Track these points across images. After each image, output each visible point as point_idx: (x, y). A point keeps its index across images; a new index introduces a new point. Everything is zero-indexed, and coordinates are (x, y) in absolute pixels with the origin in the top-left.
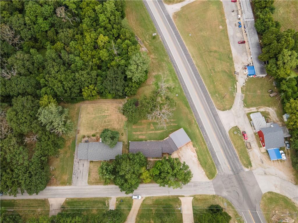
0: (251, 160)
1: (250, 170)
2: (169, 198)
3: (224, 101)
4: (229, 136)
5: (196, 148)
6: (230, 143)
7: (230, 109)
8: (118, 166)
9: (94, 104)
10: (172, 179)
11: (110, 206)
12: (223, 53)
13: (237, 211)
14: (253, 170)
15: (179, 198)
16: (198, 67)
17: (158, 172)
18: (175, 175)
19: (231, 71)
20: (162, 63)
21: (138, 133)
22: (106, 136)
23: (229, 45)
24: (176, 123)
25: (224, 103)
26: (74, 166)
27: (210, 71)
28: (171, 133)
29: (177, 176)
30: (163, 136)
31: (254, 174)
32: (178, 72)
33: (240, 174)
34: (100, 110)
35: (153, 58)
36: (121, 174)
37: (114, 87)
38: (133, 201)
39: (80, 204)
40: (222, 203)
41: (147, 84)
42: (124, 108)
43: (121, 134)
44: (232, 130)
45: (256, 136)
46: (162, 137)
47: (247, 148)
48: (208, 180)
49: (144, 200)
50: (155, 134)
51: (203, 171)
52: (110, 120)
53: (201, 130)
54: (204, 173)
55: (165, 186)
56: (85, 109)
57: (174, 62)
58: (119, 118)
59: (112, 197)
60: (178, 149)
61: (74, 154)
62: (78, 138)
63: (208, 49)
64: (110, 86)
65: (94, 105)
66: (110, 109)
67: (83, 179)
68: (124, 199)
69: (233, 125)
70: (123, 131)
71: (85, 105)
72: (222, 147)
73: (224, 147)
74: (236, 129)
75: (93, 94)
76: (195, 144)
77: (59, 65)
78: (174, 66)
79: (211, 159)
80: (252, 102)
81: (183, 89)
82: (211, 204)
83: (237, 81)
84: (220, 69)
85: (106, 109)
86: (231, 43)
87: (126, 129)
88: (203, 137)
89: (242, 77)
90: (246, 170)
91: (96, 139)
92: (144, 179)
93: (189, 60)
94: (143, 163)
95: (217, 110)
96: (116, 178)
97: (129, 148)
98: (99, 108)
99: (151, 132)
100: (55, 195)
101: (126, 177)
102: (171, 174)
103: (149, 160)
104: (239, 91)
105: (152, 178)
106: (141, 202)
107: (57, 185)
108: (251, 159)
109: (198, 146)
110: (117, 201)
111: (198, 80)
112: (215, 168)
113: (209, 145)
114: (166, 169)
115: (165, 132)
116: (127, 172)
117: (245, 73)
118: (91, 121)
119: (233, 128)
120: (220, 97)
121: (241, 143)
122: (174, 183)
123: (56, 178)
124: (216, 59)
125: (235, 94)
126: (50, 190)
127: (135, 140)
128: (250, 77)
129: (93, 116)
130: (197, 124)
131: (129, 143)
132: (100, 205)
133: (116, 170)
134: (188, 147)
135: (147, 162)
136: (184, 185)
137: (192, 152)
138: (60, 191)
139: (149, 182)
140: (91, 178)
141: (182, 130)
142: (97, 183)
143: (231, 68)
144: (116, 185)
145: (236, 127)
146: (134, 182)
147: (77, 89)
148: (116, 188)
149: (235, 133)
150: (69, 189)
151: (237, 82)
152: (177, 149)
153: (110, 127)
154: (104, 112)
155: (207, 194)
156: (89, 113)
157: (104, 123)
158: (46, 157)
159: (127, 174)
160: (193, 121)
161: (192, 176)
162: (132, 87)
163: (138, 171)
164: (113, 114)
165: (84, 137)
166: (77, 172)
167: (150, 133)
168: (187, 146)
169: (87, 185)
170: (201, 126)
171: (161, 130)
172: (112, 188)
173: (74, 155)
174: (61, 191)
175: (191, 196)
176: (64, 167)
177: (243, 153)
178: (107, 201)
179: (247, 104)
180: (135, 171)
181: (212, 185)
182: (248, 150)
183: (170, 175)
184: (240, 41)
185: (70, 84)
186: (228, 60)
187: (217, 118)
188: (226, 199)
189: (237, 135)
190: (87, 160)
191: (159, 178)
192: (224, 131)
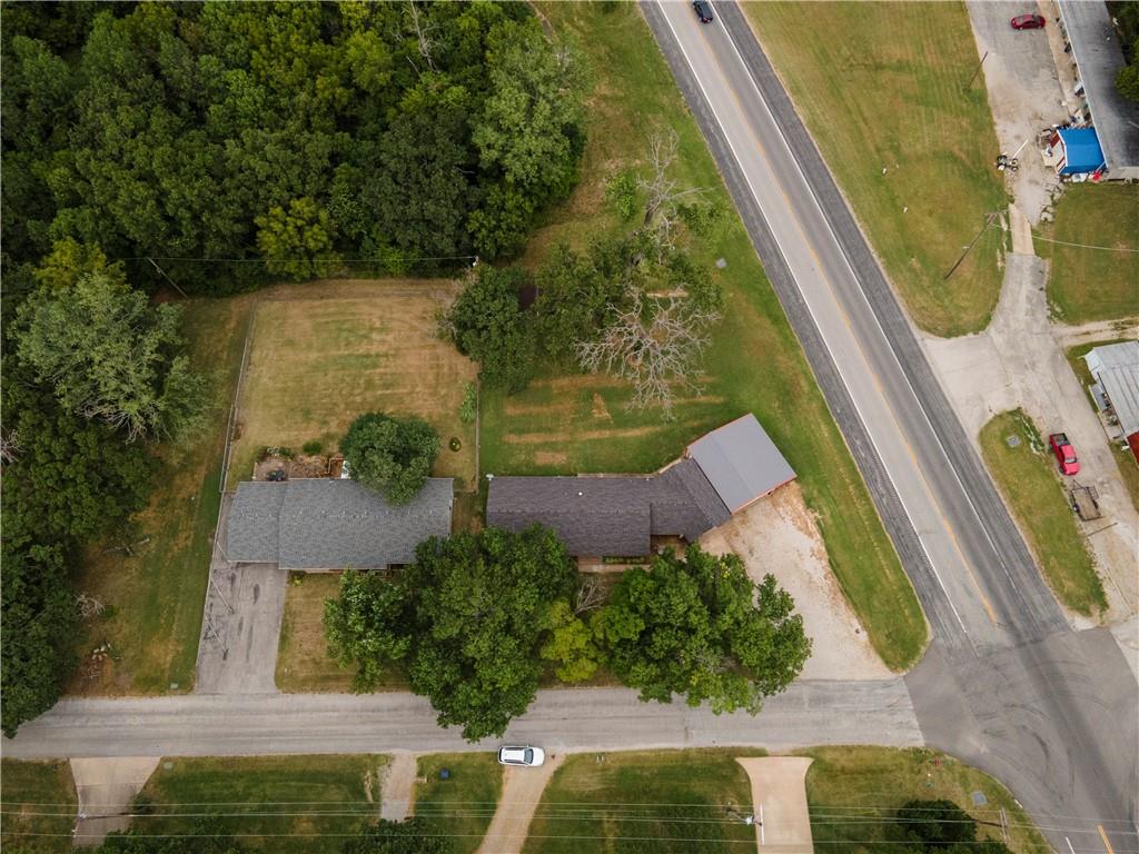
0: (1100, 577)
1: (1098, 623)
2: (689, 764)
3: (948, 293)
4: (981, 457)
5: (821, 513)
6: (989, 488)
7: (982, 328)
8: (426, 593)
9: (317, 303)
10: (711, 661)
11: (384, 800)
12: (938, 71)
13: (1039, 836)
14: (1113, 622)
15: (740, 760)
16: (821, 134)
17: (636, 626)
18: (724, 643)
19: (982, 153)
20: (647, 120)
21: (534, 439)
22: (373, 447)
23: (968, 34)
24: (719, 395)
25: (951, 301)
26: (211, 596)
27: (876, 157)
28: (694, 441)
29: (736, 648)
30: (653, 453)
31: (1121, 645)
32: (727, 159)
33: (1048, 644)
34: (345, 330)
35: (605, 98)
36: (439, 633)
37: (413, 209)
38: (504, 775)
39: (231, 787)
40: (959, 790)
41: (575, 210)
42: (461, 308)
43: (445, 442)
44: (996, 429)
45: (1122, 459)
46: (648, 460)
47: (1076, 516)
48: (884, 673)
49: (558, 773)
50: (615, 443)
51: (859, 627)
52: (393, 374)
53: (843, 428)
54: (864, 636)
55: (668, 700)
56: (277, 323)
57: (703, 111)
58: (438, 366)
59: (394, 751)
60: (731, 518)
61: (213, 537)
62: (235, 460)
63: (866, 58)
64: (395, 204)
65: (320, 306)
66: (395, 324)
67: (252, 662)
68: (459, 764)
69: (999, 403)
70: (457, 430)
71: (277, 304)
72: (950, 509)
73: (958, 508)
74: (1016, 422)
75: (312, 244)
76: (815, 492)
77: (148, 104)
78: (707, 132)
79: (897, 569)
80: (1093, 295)
81: (749, 237)
82: (903, 795)
83: (1013, 202)
84: (927, 144)
85: (378, 325)
86: (979, 29)
87: (473, 421)
88: (852, 463)
89: (1037, 183)
90: (1081, 623)
91: (323, 467)
92: (560, 664)
93: (779, 106)
94: (556, 579)
95: (918, 334)
96: (417, 655)
97: (485, 509)
98: (343, 318)
99: (595, 435)
100: (108, 740)
101: (470, 650)
102: (705, 637)
103: (583, 567)
104: (1023, 243)
105: (603, 659)
106: (542, 781)
107: (120, 692)
108: (1103, 567)
109: (828, 505)
110: (420, 774)
111: (821, 196)
112: (916, 613)
113: (884, 500)
114: (681, 609)
115: (665, 435)
116: (476, 627)
117: (1048, 161)
118: (299, 379)
119: (1000, 416)
120: (932, 272)
121: (1046, 489)
122: (720, 684)
123: (114, 655)
124: (907, 98)
125: (1003, 260)
126: (82, 715)
127: (516, 473)
128: (1074, 179)
129: (313, 356)
130: (819, 397)
131: (484, 485)
132: (335, 795)
133: (416, 613)
134: (781, 509)
135: (574, 578)
136: (766, 694)
137: (801, 534)
138: (129, 721)
139: (585, 676)
140: (294, 657)
141: (748, 425)
142: (322, 681)
143: (981, 139)
144: (416, 690)
145: (1018, 411)
146: (507, 679)
147: (230, 219)
148: (417, 709)
149: (1014, 441)
150: (177, 713)
151: (1011, 206)
152: (723, 515)
153: (391, 410)
154: (365, 337)
155: (880, 744)
156: (290, 343)
157: (366, 389)
158: (59, 546)
159: (475, 632)
160: (803, 383)
161: (809, 652)
162: (502, 208)
163: (532, 619)
164: (407, 349)
165: (264, 455)
166: (225, 624)
167: (590, 440)
168: (775, 505)
169: (272, 688)
170: (843, 409)
171: (646, 423)
172: (396, 710)
173: (210, 540)
174: (139, 720)
175: (798, 754)
176: (160, 600)
177: (1060, 538)
178: (369, 774)
179: (1063, 303)
180: (517, 619)
181: (909, 698)
182: (1083, 524)
183: (697, 641)
184: (1024, 17)
185: (196, 192)
186: (964, 105)
187: (921, 371)
188: (980, 769)
189: (1021, 452)
190: (276, 565)
191: (641, 658)
192: (956, 433)
